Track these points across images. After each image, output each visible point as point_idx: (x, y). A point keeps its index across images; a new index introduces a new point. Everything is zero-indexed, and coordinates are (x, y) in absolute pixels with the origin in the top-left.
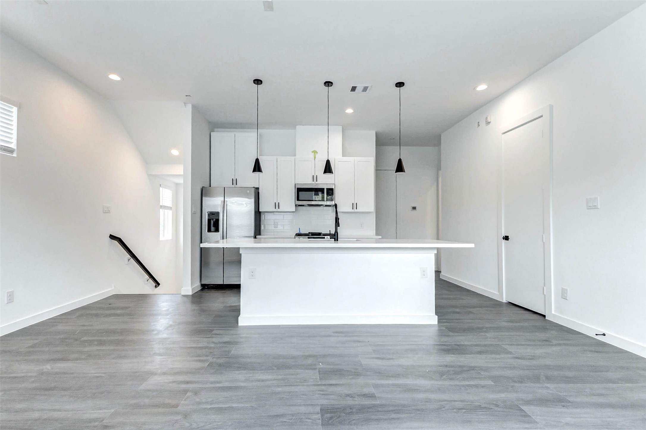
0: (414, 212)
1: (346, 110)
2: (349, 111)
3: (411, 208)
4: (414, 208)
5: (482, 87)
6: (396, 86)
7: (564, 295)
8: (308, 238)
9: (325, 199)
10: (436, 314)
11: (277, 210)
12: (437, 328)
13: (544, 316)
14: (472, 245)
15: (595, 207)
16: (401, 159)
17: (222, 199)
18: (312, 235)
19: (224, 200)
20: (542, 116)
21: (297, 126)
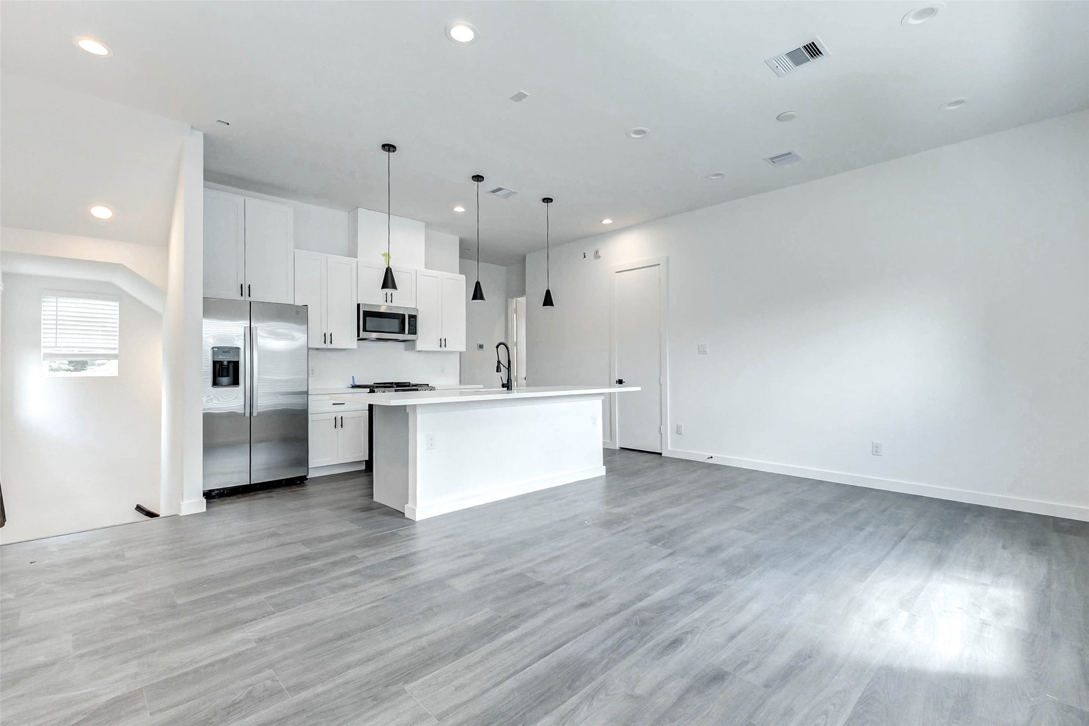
0: (481, 351)
1: (454, 208)
2: (459, 209)
3: (476, 347)
4: (481, 347)
5: (607, 221)
6: (543, 202)
7: (678, 431)
8: (395, 391)
9: (407, 331)
10: (604, 465)
11: (329, 346)
12: (604, 479)
13: (660, 454)
14: (639, 389)
15: (705, 352)
16: (549, 291)
17: (247, 324)
18: (397, 386)
19: (249, 326)
20: (659, 265)
21: (359, 209)
